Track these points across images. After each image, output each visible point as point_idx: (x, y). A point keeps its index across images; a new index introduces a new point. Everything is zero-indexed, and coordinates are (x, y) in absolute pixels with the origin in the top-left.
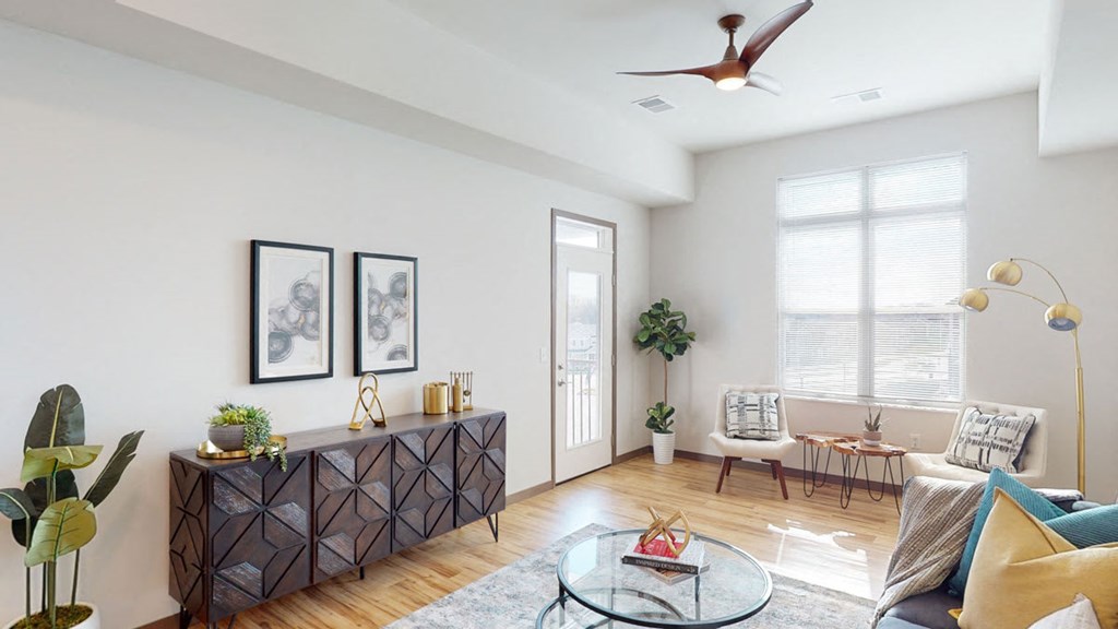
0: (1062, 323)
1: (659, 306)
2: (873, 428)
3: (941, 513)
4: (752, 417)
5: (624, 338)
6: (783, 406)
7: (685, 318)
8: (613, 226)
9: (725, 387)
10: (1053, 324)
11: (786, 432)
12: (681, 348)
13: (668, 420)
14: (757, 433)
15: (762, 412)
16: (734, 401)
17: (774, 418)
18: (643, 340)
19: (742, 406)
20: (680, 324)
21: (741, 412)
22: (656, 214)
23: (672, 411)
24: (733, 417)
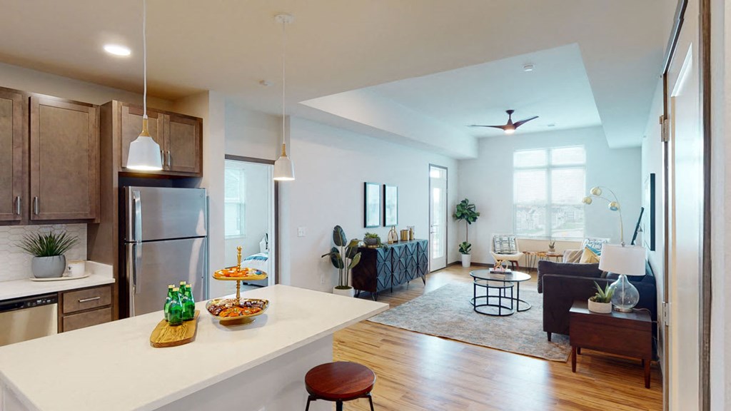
0: (614, 209)
1: (464, 202)
2: (552, 247)
3: (573, 257)
4: (505, 245)
5: (450, 215)
6: (517, 241)
7: (475, 207)
8: (446, 168)
9: (493, 235)
10: (611, 209)
11: (518, 251)
12: (475, 219)
13: (468, 249)
14: (507, 252)
15: (509, 243)
16: (498, 240)
17: (514, 246)
18: (459, 216)
19: (501, 242)
20: (473, 210)
21: (501, 244)
22: (460, 162)
23: (470, 245)
24: (498, 245)
